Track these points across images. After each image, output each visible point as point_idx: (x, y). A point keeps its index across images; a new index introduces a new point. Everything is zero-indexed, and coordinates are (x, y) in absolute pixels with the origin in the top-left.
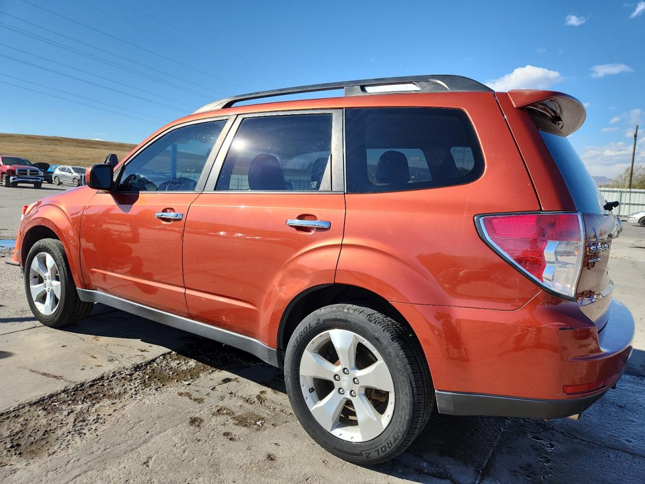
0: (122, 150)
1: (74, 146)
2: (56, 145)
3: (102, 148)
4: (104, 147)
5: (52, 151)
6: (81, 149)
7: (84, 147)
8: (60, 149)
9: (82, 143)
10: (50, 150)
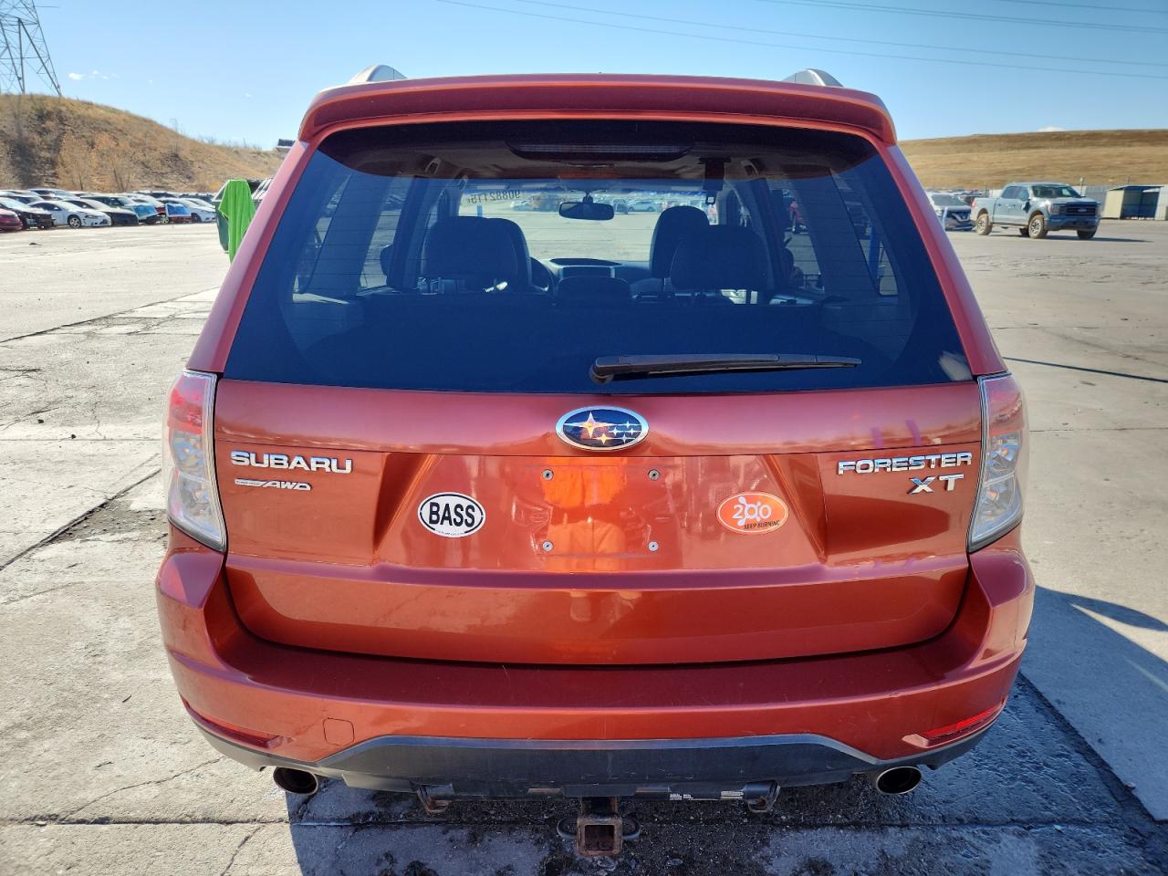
0: (1094, 145)
1: (1001, 150)
2: (971, 151)
3: (1052, 147)
4: (1058, 143)
5: (960, 164)
6: (1013, 152)
7: (1019, 149)
8: (975, 158)
9: (1016, 141)
10: (958, 162)
